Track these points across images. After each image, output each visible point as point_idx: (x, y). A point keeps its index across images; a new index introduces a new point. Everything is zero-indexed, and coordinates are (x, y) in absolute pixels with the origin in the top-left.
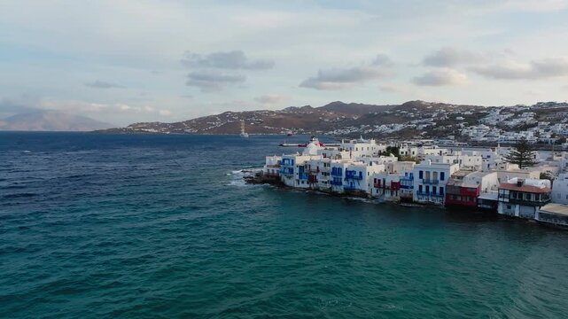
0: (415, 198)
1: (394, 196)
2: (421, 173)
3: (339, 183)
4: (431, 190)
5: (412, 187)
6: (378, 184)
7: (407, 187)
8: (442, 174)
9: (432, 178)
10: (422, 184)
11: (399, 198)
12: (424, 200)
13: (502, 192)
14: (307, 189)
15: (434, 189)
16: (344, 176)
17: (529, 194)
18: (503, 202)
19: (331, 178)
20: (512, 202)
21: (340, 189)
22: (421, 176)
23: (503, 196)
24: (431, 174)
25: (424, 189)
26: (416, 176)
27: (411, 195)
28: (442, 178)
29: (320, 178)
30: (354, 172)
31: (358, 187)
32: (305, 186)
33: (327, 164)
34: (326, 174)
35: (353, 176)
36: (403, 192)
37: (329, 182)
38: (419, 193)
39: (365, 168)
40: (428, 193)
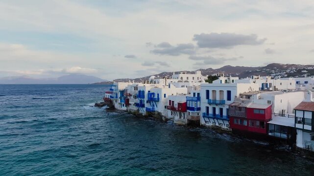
0: (202, 122)
1: (182, 118)
2: (208, 92)
3: (141, 104)
4: (217, 112)
5: (199, 109)
6: (171, 107)
7: (192, 109)
8: (229, 93)
9: (218, 98)
10: (208, 105)
11: (186, 121)
12: (210, 124)
13: (300, 115)
14: (125, 111)
15: (221, 110)
16: (146, 99)
18: (303, 130)
19: (138, 101)
21: (143, 111)
22: (208, 97)
23: (303, 121)
24: (218, 94)
25: (211, 112)
26: (203, 96)
27: (198, 117)
28: (229, 98)
29: (132, 101)
30: (153, 94)
31: (156, 109)
32: (124, 108)
33: (136, 88)
34: (135, 97)
35: (153, 98)
36: (189, 115)
37: (137, 105)
38: (206, 115)
39: (160, 89)
40: (214, 116)
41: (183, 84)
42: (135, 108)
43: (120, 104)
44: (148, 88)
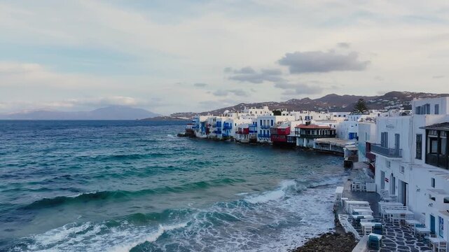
0: (258, 140)
1: (246, 138)
2: (261, 121)
3: (219, 132)
4: (266, 133)
5: (256, 132)
6: (240, 132)
7: (252, 132)
8: (272, 121)
9: (266, 125)
10: (261, 129)
11: (248, 140)
12: (262, 141)
13: (297, 130)
14: (205, 138)
15: (268, 132)
16: (222, 128)
17: (313, 130)
18: (298, 137)
19: (216, 129)
20: (302, 137)
21: (220, 137)
22: (261, 124)
23: (298, 133)
24: (266, 122)
25: (263, 133)
26: (259, 124)
27: (256, 137)
28: (272, 125)
29: (212, 130)
30: (228, 124)
31: (230, 134)
32: (205, 136)
33: (214, 120)
34: (214, 127)
35: (227, 127)
36: (250, 135)
37: (215, 132)
38: (260, 136)
39: (232, 120)
40: (265, 136)
41: (249, 117)
42: (214, 135)
43: (202, 133)
44: (224, 119)
